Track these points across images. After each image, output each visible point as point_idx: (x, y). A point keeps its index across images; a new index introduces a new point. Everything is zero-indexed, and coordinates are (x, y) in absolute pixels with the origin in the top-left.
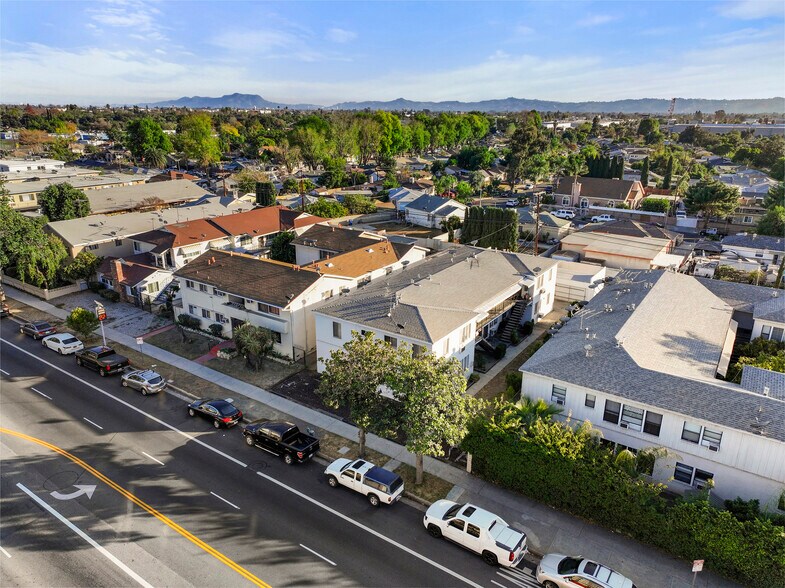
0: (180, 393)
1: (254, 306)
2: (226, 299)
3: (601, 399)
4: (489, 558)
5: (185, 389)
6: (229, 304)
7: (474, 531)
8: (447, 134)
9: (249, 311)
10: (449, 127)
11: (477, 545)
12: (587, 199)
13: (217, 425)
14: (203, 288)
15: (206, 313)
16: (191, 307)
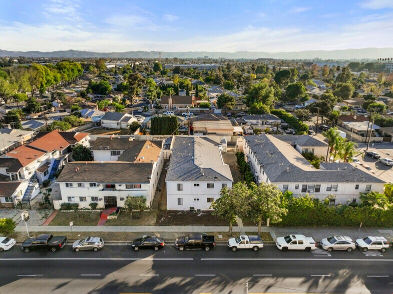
0: (113, 243)
1: (123, 187)
2: (101, 187)
3: (301, 185)
4: (308, 249)
5: (115, 240)
6: (103, 190)
7: (301, 243)
8: (68, 74)
9: (120, 190)
10: (68, 70)
11: (302, 247)
12: (176, 105)
13: (156, 249)
14: (80, 185)
15: (82, 199)
16: (69, 198)
